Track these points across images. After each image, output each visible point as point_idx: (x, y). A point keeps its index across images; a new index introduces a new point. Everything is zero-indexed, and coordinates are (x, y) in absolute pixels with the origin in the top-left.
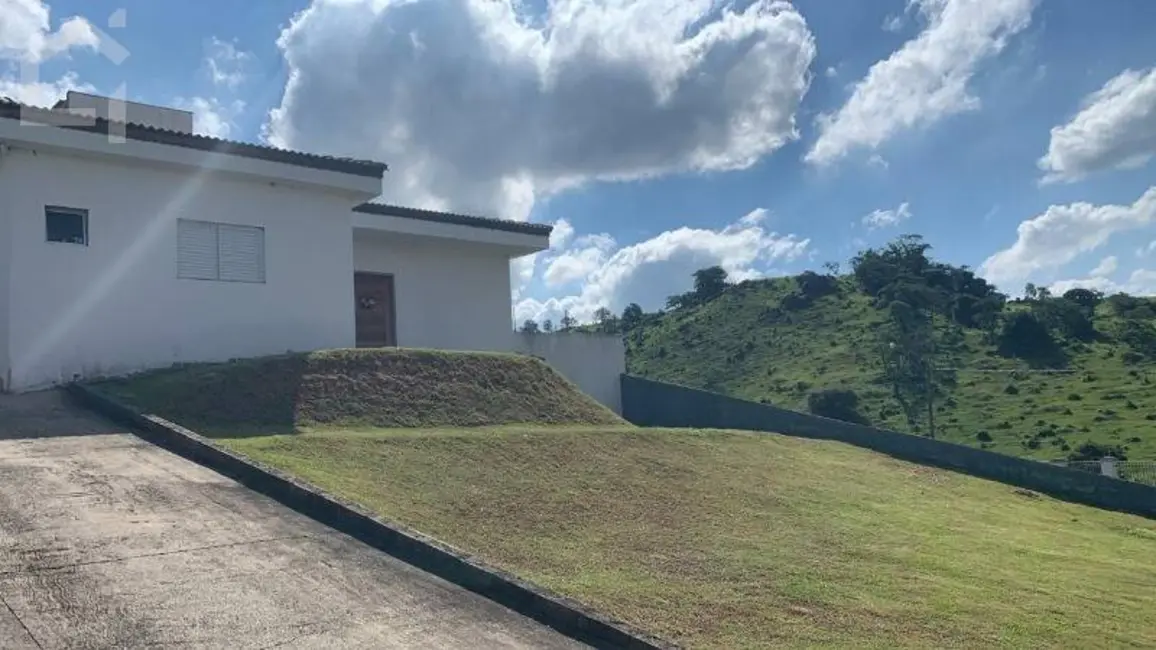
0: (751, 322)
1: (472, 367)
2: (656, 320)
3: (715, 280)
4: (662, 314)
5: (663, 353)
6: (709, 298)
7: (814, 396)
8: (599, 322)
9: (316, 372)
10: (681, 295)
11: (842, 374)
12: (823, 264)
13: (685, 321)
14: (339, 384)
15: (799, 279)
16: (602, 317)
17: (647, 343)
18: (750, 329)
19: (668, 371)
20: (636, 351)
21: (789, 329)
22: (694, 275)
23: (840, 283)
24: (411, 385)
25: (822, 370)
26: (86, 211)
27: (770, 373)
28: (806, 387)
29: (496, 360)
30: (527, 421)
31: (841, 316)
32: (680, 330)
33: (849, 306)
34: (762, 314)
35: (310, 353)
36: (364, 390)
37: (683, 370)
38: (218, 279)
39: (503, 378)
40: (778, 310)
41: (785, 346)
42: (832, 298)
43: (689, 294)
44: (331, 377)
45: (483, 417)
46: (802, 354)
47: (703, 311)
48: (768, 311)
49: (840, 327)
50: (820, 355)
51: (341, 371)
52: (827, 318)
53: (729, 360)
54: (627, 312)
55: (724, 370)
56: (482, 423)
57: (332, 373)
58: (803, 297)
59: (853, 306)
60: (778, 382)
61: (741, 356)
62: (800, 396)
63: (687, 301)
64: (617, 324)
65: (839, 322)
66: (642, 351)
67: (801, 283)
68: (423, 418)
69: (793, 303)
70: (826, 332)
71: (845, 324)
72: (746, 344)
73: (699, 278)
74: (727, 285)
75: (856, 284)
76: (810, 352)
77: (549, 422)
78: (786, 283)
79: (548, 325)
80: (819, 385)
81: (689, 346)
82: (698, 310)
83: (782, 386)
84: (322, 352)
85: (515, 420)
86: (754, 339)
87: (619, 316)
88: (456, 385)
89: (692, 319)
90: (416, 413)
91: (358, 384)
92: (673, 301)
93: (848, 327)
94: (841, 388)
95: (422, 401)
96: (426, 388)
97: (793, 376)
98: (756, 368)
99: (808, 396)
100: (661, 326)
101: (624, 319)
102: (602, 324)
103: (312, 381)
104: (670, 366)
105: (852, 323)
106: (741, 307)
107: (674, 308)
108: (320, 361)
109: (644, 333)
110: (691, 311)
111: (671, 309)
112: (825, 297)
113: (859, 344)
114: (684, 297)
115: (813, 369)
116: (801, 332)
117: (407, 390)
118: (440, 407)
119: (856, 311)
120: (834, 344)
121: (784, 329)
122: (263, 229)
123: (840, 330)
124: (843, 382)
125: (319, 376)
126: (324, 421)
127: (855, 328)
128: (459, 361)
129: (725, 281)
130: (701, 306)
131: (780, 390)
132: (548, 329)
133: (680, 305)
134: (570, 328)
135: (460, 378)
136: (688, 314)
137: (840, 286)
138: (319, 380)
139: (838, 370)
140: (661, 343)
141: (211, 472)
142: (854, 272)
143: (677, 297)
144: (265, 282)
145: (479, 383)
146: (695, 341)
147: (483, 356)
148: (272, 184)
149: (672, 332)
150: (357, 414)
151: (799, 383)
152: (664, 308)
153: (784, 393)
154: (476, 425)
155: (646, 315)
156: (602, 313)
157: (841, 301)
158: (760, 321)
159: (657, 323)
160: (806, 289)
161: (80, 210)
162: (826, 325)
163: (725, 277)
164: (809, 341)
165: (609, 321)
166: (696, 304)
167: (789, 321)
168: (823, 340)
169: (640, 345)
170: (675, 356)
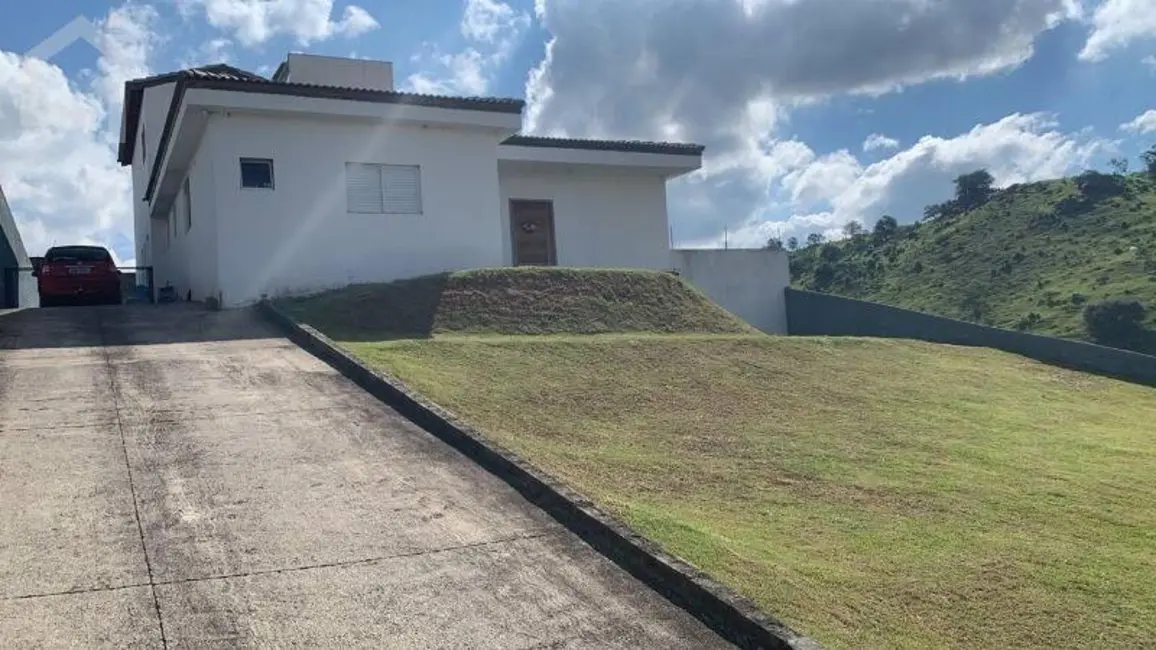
0: (1019, 231)
1: (600, 283)
2: (912, 233)
3: (980, 187)
4: (918, 225)
5: (919, 268)
6: (971, 206)
7: (1092, 309)
8: (849, 237)
9: (453, 289)
10: (940, 204)
11: (1125, 285)
12: (1109, 160)
13: (944, 232)
14: (474, 297)
15: (1079, 180)
16: (852, 232)
17: (901, 258)
18: (1018, 238)
19: (924, 287)
20: (889, 266)
21: (1066, 236)
22: (955, 181)
23: (1131, 182)
24: (538, 299)
25: (1103, 281)
26: (271, 161)
27: (1040, 286)
28: (1083, 300)
29: (625, 276)
30: (646, 329)
31: (1127, 220)
32: (938, 243)
33: (1139, 206)
34: (1033, 221)
35: (451, 273)
36: (495, 303)
37: (941, 285)
38: (383, 213)
39: (628, 292)
40: (1052, 216)
41: (1061, 255)
42: (1118, 199)
43: (949, 203)
44: (465, 292)
45: (600, 326)
46: (1080, 264)
47: (964, 220)
48: (1041, 218)
49: (1126, 232)
50: (1101, 264)
51: (477, 288)
52: (1111, 223)
53: (994, 272)
54: (880, 226)
55: (988, 284)
56: (599, 332)
57: (468, 289)
58: (1081, 200)
59: (1143, 206)
60: (1050, 295)
61: (1008, 269)
62: (1075, 310)
63: (947, 211)
64: (867, 239)
65: (1125, 226)
66: (895, 266)
67: (1080, 185)
68: (544, 328)
69: (1069, 208)
70: (1108, 239)
71: (1133, 228)
72: (1014, 255)
73: (961, 185)
74: (992, 191)
75: (1149, 182)
76: (1088, 262)
77: (667, 331)
78: (1063, 185)
79: (793, 243)
80: (1097, 297)
81: (948, 259)
82: (959, 220)
83: (1055, 299)
84: (461, 272)
85: (632, 328)
86: (1024, 249)
87: (871, 230)
88: (581, 298)
89: (952, 229)
90: (539, 322)
91: (490, 299)
92: (931, 211)
93: (1136, 231)
94: (1125, 299)
95: (546, 313)
96: (552, 301)
97: (1066, 289)
98: (1024, 281)
99: (1083, 310)
100: (917, 239)
101: (876, 233)
102: (852, 239)
103: (451, 296)
104: (926, 282)
105: (1140, 227)
106: (1009, 214)
107: (933, 218)
108: (459, 278)
109: (898, 248)
110: (951, 221)
111: (929, 219)
112: (1108, 200)
113: (1149, 250)
114: (943, 206)
115: (1093, 281)
116: (1079, 239)
117: (532, 303)
118: (562, 318)
119: (1146, 214)
120: (1118, 252)
121: (1059, 237)
122: (418, 167)
123: (1126, 236)
124: (1127, 292)
125: (455, 291)
126: (455, 330)
127: (1146, 232)
128: (588, 278)
129: (991, 186)
130: (962, 215)
131: (1051, 304)
132: (793, 247)
133: (939, 215)
134: (817, 245)
135: (586, 292)
136: (948, 224)
137: (1130, 186)
138: (456, 295)
139: (1122, 281)
140: (916, 257)
141: (324, 364)
142: (1147, 169)
143: (936, 206)
144: (422, 213)
145: (604, 297)
146: (955, 255)
147: (612, 273)
148: (425, 126)
149: (929, 245)
150: (485, 323)
151: (1074, 295)
152: (920, 219)
153: (1056, 307)
154: (593, 333)
155: (902, 227)
156: (852, 227)
157: (1129, 203)
158: (1031, 228)
159: (911, 236)
160: (1087, 190)
161: (267, 160)
162: (1109, 231)
163: (990, 182)
164: (1087, 248)
165: (859, 236)
166: (957, 213)
167: (1065, 228)
168: (1104, 248)
169: (892, 260)
170: (932, 271)
